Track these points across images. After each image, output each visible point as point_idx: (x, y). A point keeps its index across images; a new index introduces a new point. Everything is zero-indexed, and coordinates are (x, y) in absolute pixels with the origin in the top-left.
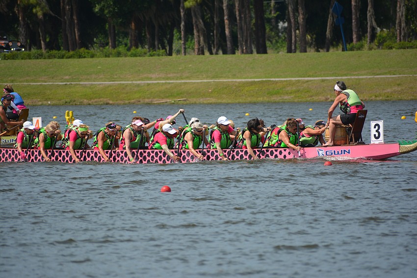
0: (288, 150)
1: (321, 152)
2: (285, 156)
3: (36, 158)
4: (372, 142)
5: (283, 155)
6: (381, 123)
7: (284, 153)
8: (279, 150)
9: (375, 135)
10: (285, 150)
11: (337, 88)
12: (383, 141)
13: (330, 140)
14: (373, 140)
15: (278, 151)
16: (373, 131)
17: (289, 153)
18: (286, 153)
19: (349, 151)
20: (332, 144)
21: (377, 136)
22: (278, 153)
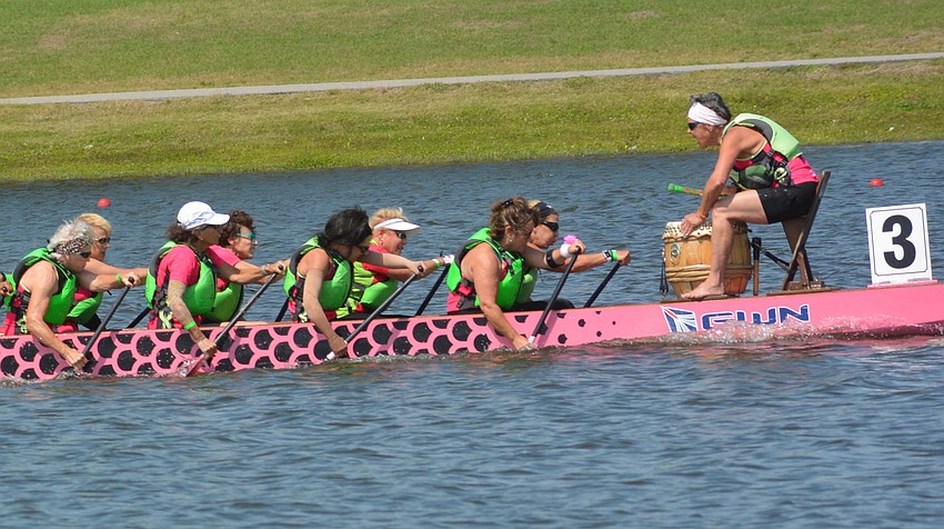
1: (680, 321)
4: (876, 280)
6: (917, 214)
9: (889, 255)
11: (701, 114)
12: (929, 275)
13: (711, 279)
14: (881, 273)
16: (881, 243)
19: (804, 311)
20: (720, 292)
21: (899, 253)
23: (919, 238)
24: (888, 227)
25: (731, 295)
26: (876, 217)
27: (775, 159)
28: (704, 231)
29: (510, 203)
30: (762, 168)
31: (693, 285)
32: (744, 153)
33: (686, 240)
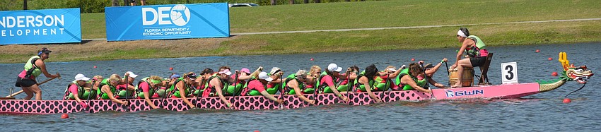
0: (411, 92)
1: (449, 93)
2: (408, 98)
3: (96, 108)
4: (503, 83)
5: (406, 97)
6: (514, 65)
7: (406, 95)
8: (401, 92)
9: (507, 76)
10: (408, 92)
11: (461, 33)
12: (517, 81)
13: (459, 82)
14: (504, 80)
15: (400, 94)
16: (505, 73)
17: (413, 95)
18: (410, 95)
19: (482, 91)
20: (461, 85)
21: (509, 76)
22: (399, 95)
23: (514, 71)
24: (506, 68)
25: (463, 86)
26: (504, 65)
27: (476, 49)
28: (456, 69)
29: (413, 64)
30: (473, 51)
31: (454, 84)
32: (468, 46)
33: (452, 71)
